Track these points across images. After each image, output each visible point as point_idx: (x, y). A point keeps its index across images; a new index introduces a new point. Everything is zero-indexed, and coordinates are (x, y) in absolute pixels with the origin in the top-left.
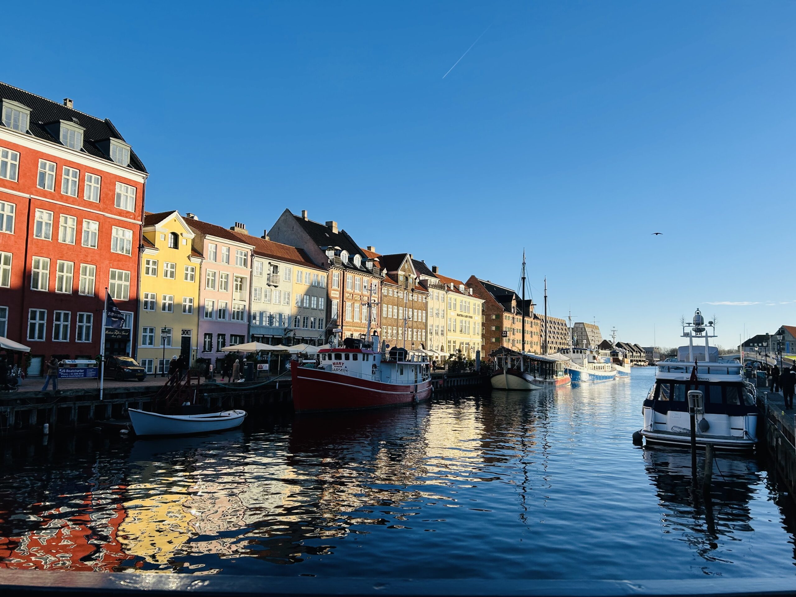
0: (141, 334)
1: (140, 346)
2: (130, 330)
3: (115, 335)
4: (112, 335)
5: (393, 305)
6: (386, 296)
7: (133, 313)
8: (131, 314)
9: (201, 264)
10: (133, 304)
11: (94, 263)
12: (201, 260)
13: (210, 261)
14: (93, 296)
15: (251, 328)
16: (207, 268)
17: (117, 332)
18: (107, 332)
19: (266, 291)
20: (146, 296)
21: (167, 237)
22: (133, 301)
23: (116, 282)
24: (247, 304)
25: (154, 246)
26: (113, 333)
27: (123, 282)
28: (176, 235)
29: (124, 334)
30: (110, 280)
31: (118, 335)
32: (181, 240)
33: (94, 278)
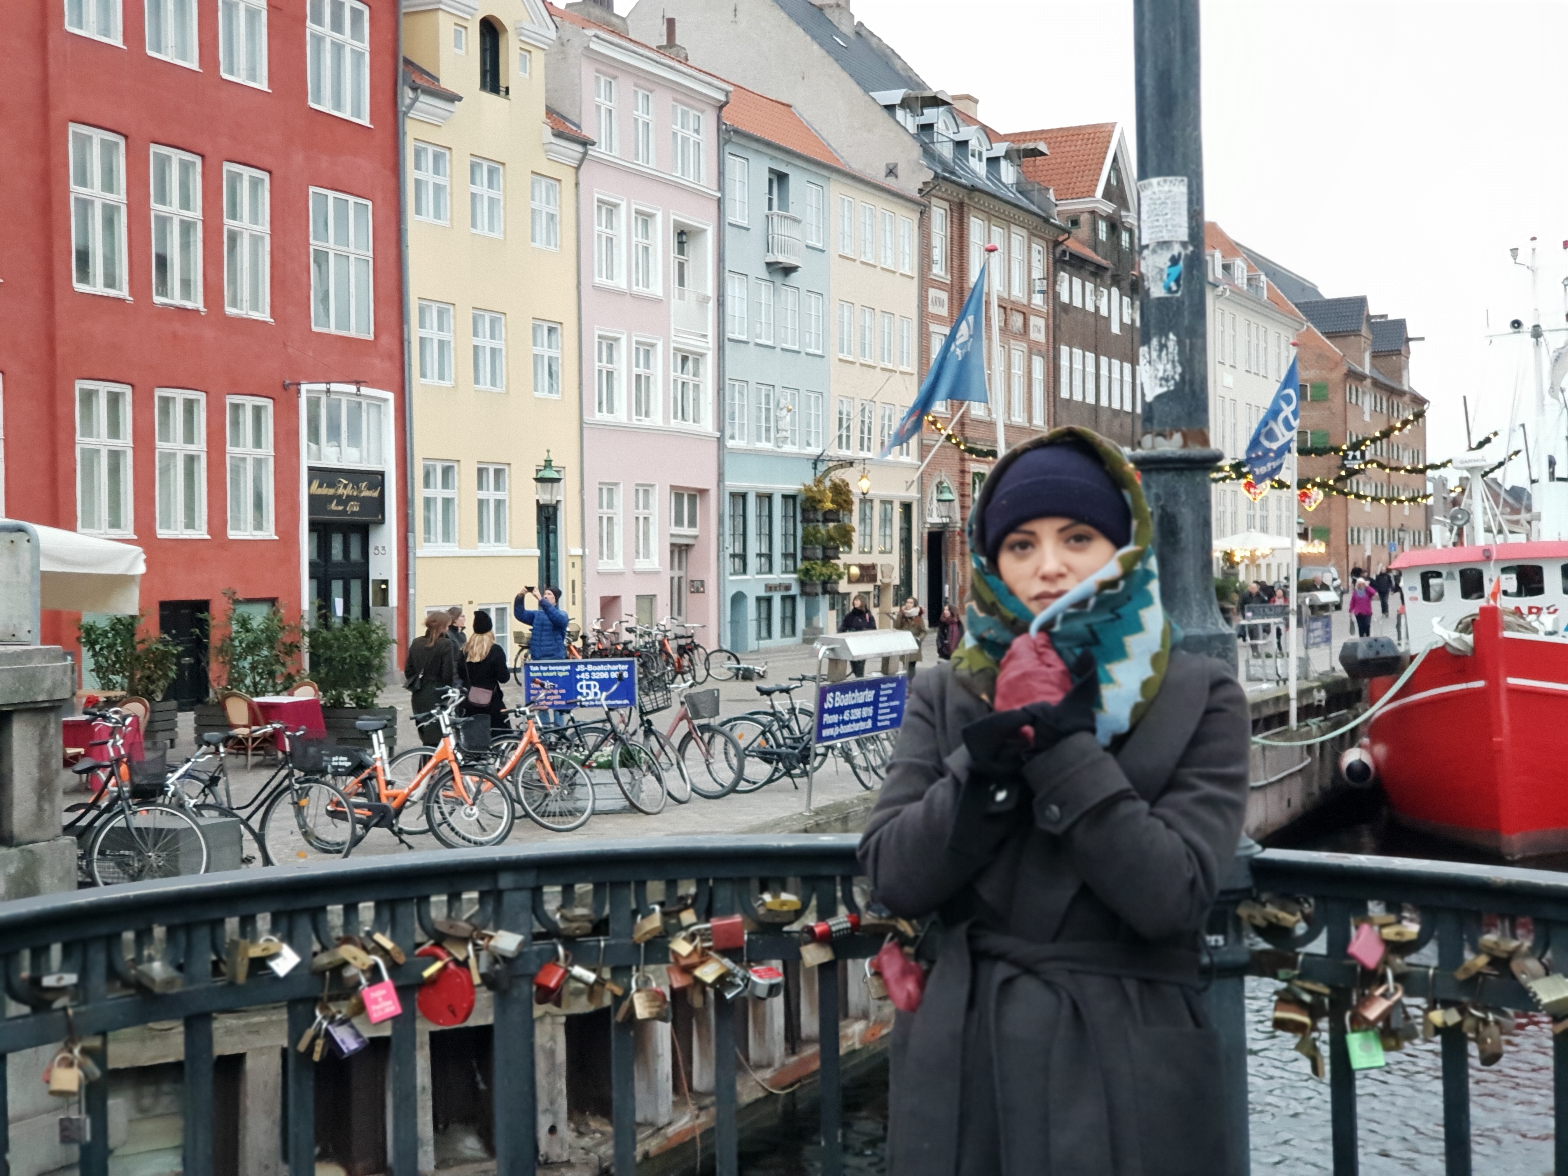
0: (420, 493)
1: (422, 549)
2: (382, 474)
3: (341, 500)
4: (329, 499)
5: (1084, 348)
6: (1067, 308)
7: (390, 396)
8: (385, 400)
9: (578, 169)
10: (390, 357)
11: (268, 161)
12: (580, 149)
13: (601, 152)
14: (267, 315)
15: (726, 458)
16: (595, 187)
17: (345, 486)
18: (314, 487)
19: (758, 291)
20: (424, 316)
21: (474, 40)
22: (386, 340)
23: (331, 249)
24: (711, 348)
25: (434, 78)
26: (332, 492)
27: (352, 253)
28: (494, 33)
29: (370, 492)
30: (311, 239)
31: (348, 498)
32: (514, 55)
33: (266, 231)
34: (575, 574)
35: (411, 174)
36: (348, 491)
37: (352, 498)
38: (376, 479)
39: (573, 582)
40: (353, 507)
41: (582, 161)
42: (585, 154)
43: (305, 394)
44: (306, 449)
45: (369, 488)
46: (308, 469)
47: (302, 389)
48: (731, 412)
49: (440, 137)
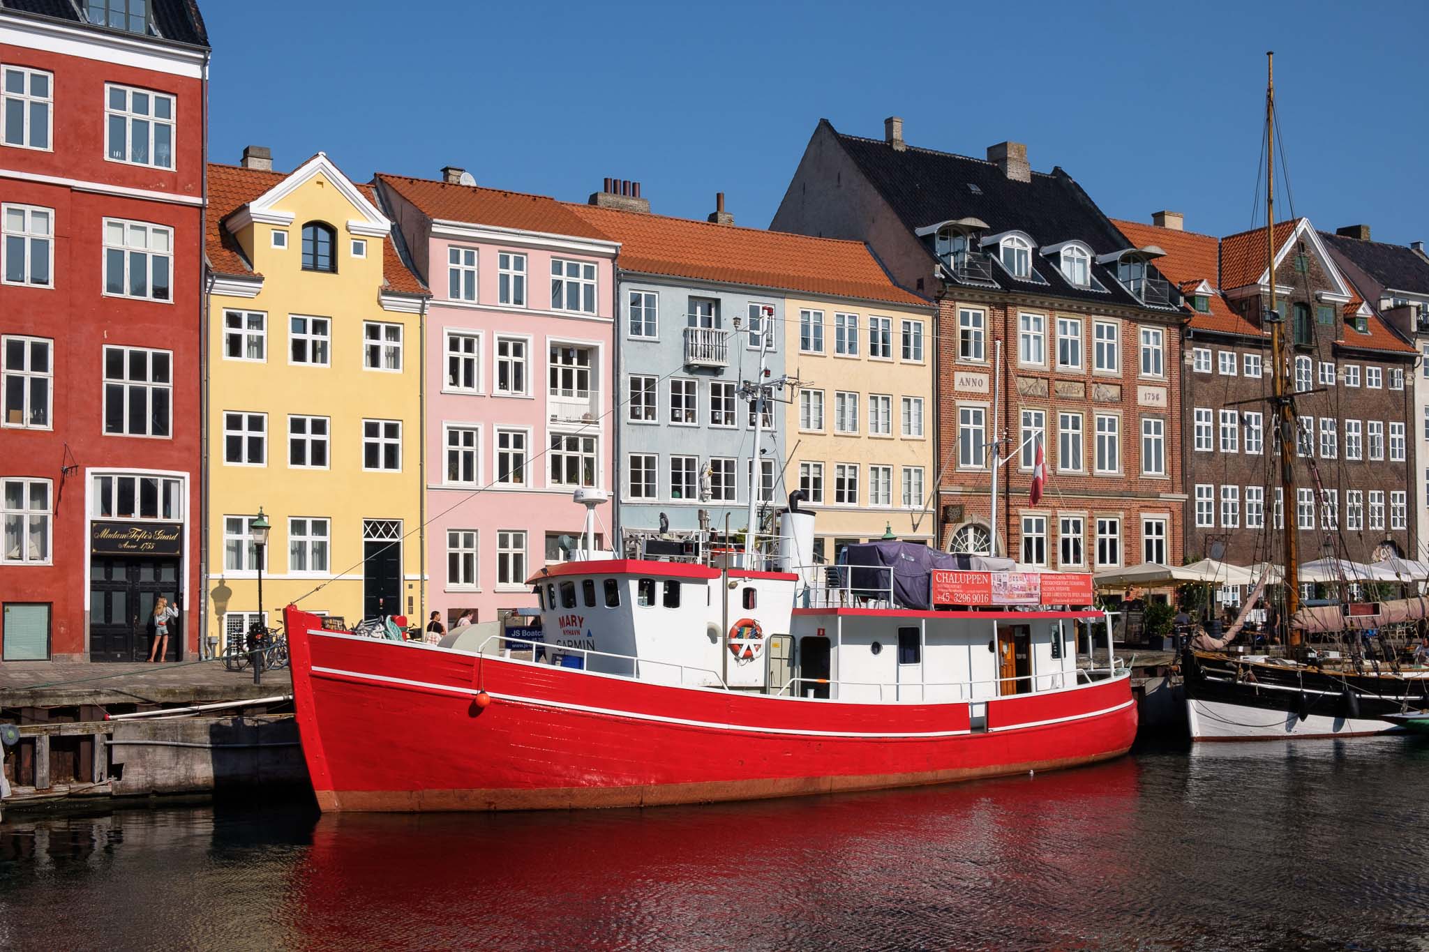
0: (219, 536)
1: (219, 572)
2: (182, 525)
3: (133, 541)
4: (123, 541)
6: (1208, 377)
8: (183, 478)
9: (422, 314)
10: (189, 449)
11: (48, 331)
12: (420, 301)
13: (453, 301)
14: (49, 427)
15: (623, 510)
16: (444, 325)
17: (139, 533)
18: (105, 534)
19: (676, 386)
20: (234, 422)
21: (295, 238)
22: (185, 439)
23: (126, 383)
24: (602, 431)
25: (252, 267)
26: (124, 536)
27: (149, 384)
28: (332, 231)
29: (165, 537)
30: (104, 378)
31: (142, 541)
32: (345, 244)
33: (49, 375)
34: (415, 593)
35: (219, 331)
36: (143, 536)
37: (147, 540)
38: (175, 529)
39: (411, 599)
40: (150, 546)
41: (423, 308)
42: (423, 304)
43: (92, 474)
44: (92, 510)
45: (165, 534)
46: (93, 522)
47: (89, 471)
48: (635, 476)
49: (255, 305)
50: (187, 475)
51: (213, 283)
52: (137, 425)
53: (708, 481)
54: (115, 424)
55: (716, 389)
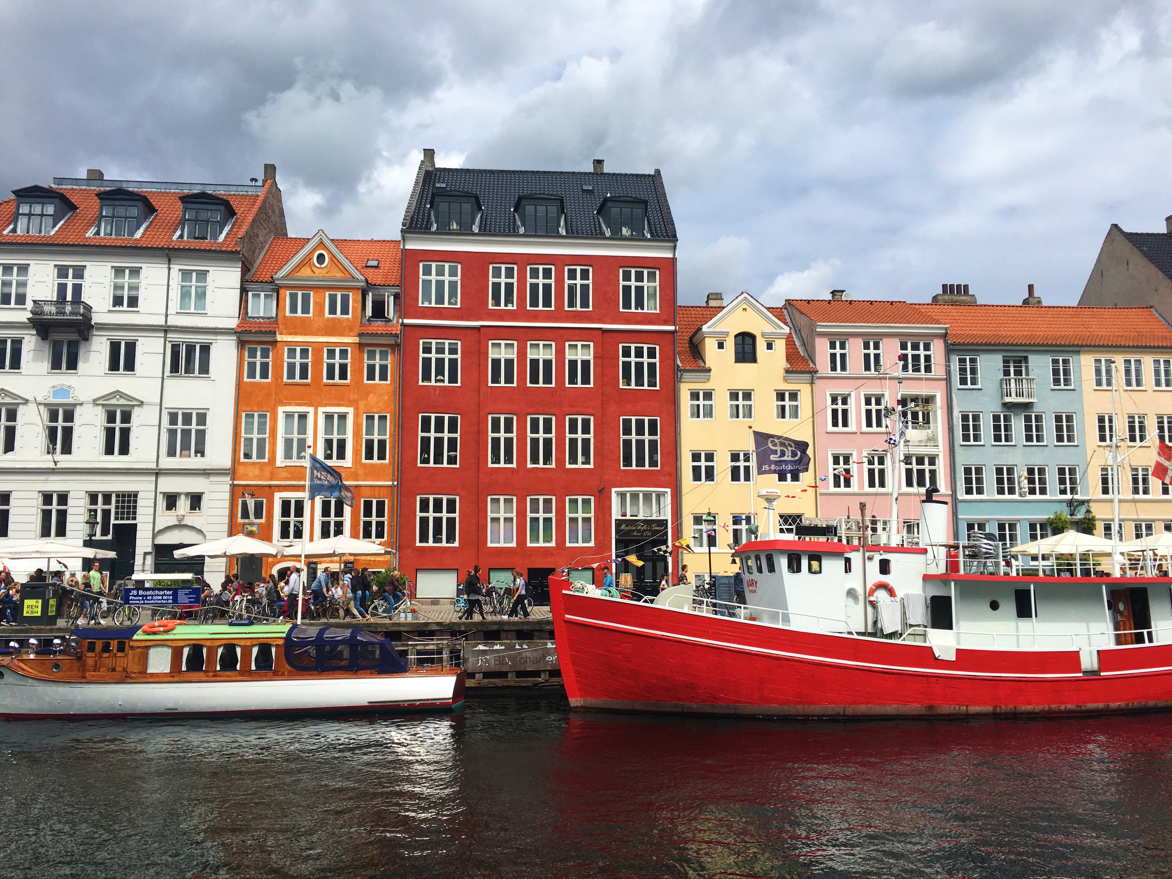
0: (689, 527)
2: (667, 520)
3: (639, 531)
4: (633, 531)
8: (667, 492)
9: (812, 384)
10: (670, 474)
11: (590, 411)
12: (809, 375)
13: (833, 374)
14: (591, 466)
15: (959, 504)
16: (827, 389)
17: (642, 526)
18: (623, 527)
19: (996, 418)
20: (696, 457)
21: (730, 344)
22: (667, 469)
23: (634, 437)
24: (941, 450)
25: (705, 363)
26: (634, 528)
27: (647, 437)
28: (753, 337)
29: (657, 528)
30: (621, 436)
31: (644, 531)
32: (761, 345)
33: (591, 436)
35: (686, 403)
36: (645, 527)
37: (647, 530)
38: (664, 523)
40: (649, 534)
41: (812, 380)
42: (813, 377)
43: (616, 492)
44: (616, 514)
45: (658, 526)
46: (616, 520)
47: (614, 490)
48: (968, 481)
49: (707, 386)
50: (669, 490)
51: (682, 375)
52: (640, 462)
53: (1025, 483)
54: (628, 461)
55: (1028, 419)
